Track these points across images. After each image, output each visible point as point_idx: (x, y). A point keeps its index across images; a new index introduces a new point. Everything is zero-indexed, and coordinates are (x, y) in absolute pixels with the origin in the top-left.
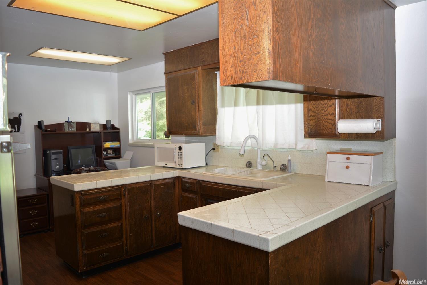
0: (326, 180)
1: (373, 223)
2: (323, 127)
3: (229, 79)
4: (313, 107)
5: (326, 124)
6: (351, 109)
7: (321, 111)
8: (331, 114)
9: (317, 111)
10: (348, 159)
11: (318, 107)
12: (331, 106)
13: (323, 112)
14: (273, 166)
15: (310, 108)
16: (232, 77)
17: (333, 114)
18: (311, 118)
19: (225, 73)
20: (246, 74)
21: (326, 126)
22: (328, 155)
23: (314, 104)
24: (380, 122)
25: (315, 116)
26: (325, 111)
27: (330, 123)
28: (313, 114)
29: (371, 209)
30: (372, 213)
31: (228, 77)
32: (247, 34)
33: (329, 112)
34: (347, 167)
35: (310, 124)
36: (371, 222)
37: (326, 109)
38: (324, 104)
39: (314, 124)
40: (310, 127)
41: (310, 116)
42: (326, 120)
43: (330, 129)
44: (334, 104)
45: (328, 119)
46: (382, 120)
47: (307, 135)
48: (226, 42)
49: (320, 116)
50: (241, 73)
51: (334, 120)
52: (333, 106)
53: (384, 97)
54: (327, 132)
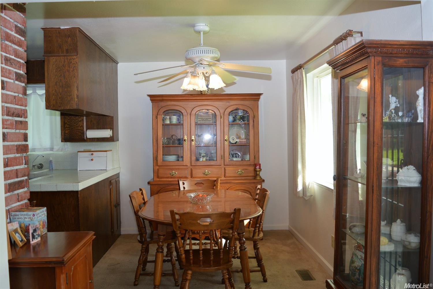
0: (78, 169)
1: (112, 189)
2: (75, 135)
3: (52, 106)
4: (68, 121)
5: (78, 133)
6: (94, 123)
7: (74, 124)
8: (80, 126)
9: (71, 124)
10: (92, 154)
11: (72, 122)
12: (80, 121)
13: (75, 125)
14: (32, 166)
15: (66, 122)
16: (54, 105)
17: (82, 126)
18: (67, 129)
19: (49, 103)
20: (63, 105)
21: (77, 134)
22: (79, 153)
23: (69, 120)
24: (112, 131)
25: (69, 128)
26: (76, 125)
27: (80, 132)
28: (68, 126)
29: (110, 181)
30: (111, 183)
31: (51, 105)
32: (64, 85)
33: (79, 125)
34: (92, 160)
35: (66, 133)
36: (111, 189)
37: (77, 123)
38: (75, 120)
39: (69, 133)
40: (66, 134)
41: (66, 128)
42: (77, 130)
43: (80, 136)
44: (83, 120)
45: (79, 130)
46: (112, 130)
47: (63, 140)
48: (50, 87)
49: (73, 127)
50: (60, 104)
51: (83, 130)
52: (82, 121)
53: (113, 117)
54: (78, 138)
